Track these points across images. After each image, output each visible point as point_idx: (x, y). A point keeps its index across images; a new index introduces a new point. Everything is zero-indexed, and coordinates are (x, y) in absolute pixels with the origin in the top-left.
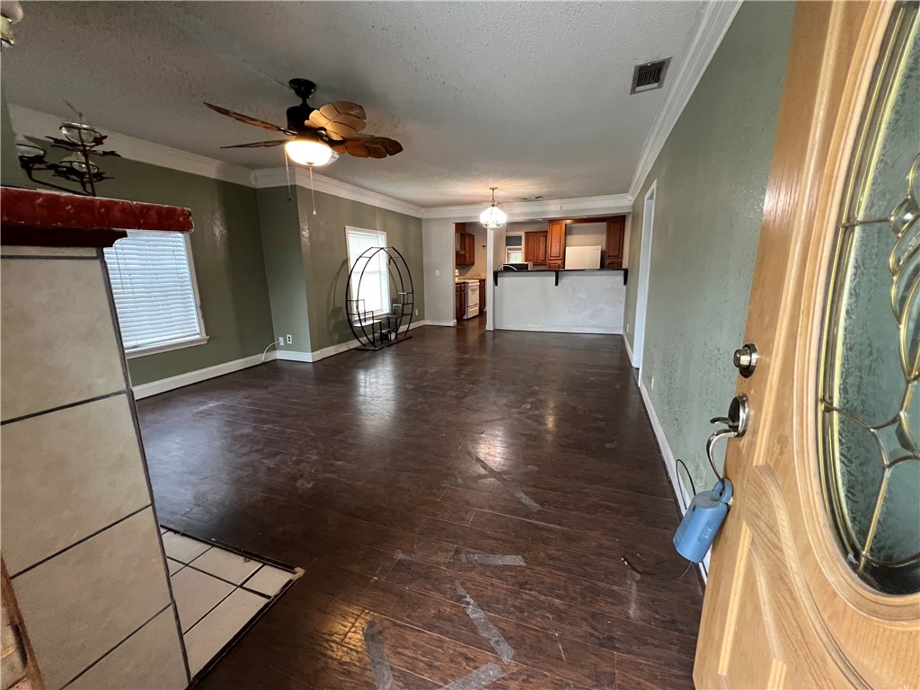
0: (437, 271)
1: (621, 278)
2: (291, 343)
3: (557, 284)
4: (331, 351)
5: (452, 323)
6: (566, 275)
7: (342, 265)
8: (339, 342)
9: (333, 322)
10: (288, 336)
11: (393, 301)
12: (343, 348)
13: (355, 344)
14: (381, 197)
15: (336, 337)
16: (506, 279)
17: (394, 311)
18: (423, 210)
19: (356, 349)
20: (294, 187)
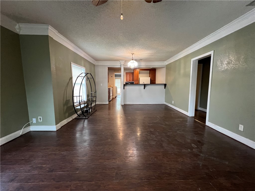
0: (101, 84)
1: (164, 87)
2: (41, 121)
3: (144, 89)
4: (65, 122)
5: (107, 103)
6: (147, 86)
7: (70, 80)
8: (69, 116)
9: (66, 107)
10: (39, 117)
11: (88, 96)
12: (70, 119)
13: (75, 116)
14: (84, 53)
15: (67, 114)
16: (127, 87)
17: (88, 100)
18: (96, 62)
19: (75, 119)
20: (48, 36)
